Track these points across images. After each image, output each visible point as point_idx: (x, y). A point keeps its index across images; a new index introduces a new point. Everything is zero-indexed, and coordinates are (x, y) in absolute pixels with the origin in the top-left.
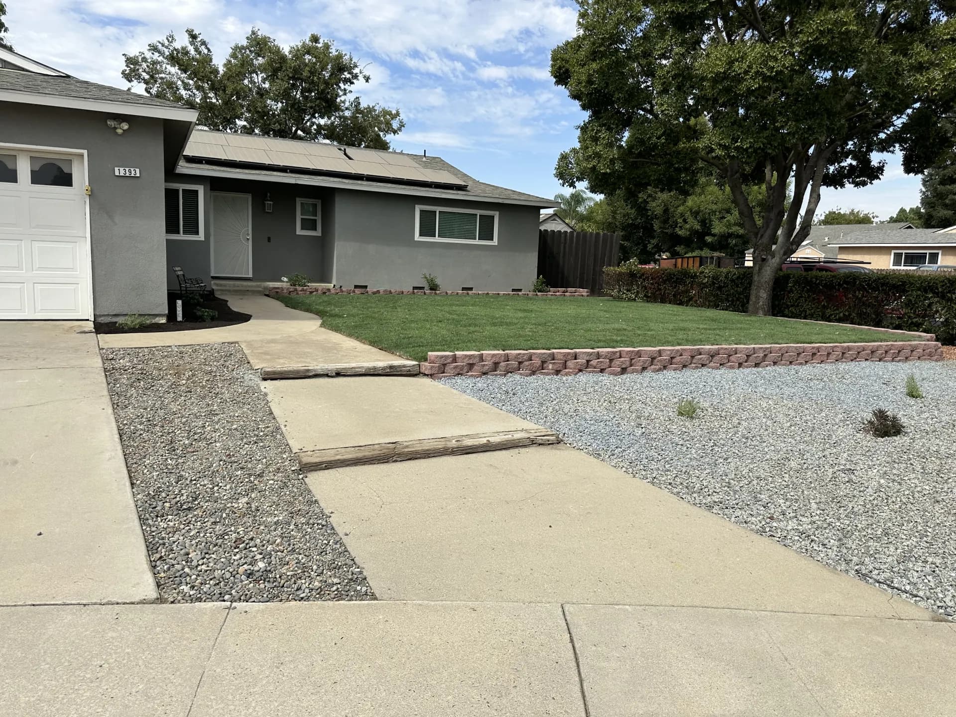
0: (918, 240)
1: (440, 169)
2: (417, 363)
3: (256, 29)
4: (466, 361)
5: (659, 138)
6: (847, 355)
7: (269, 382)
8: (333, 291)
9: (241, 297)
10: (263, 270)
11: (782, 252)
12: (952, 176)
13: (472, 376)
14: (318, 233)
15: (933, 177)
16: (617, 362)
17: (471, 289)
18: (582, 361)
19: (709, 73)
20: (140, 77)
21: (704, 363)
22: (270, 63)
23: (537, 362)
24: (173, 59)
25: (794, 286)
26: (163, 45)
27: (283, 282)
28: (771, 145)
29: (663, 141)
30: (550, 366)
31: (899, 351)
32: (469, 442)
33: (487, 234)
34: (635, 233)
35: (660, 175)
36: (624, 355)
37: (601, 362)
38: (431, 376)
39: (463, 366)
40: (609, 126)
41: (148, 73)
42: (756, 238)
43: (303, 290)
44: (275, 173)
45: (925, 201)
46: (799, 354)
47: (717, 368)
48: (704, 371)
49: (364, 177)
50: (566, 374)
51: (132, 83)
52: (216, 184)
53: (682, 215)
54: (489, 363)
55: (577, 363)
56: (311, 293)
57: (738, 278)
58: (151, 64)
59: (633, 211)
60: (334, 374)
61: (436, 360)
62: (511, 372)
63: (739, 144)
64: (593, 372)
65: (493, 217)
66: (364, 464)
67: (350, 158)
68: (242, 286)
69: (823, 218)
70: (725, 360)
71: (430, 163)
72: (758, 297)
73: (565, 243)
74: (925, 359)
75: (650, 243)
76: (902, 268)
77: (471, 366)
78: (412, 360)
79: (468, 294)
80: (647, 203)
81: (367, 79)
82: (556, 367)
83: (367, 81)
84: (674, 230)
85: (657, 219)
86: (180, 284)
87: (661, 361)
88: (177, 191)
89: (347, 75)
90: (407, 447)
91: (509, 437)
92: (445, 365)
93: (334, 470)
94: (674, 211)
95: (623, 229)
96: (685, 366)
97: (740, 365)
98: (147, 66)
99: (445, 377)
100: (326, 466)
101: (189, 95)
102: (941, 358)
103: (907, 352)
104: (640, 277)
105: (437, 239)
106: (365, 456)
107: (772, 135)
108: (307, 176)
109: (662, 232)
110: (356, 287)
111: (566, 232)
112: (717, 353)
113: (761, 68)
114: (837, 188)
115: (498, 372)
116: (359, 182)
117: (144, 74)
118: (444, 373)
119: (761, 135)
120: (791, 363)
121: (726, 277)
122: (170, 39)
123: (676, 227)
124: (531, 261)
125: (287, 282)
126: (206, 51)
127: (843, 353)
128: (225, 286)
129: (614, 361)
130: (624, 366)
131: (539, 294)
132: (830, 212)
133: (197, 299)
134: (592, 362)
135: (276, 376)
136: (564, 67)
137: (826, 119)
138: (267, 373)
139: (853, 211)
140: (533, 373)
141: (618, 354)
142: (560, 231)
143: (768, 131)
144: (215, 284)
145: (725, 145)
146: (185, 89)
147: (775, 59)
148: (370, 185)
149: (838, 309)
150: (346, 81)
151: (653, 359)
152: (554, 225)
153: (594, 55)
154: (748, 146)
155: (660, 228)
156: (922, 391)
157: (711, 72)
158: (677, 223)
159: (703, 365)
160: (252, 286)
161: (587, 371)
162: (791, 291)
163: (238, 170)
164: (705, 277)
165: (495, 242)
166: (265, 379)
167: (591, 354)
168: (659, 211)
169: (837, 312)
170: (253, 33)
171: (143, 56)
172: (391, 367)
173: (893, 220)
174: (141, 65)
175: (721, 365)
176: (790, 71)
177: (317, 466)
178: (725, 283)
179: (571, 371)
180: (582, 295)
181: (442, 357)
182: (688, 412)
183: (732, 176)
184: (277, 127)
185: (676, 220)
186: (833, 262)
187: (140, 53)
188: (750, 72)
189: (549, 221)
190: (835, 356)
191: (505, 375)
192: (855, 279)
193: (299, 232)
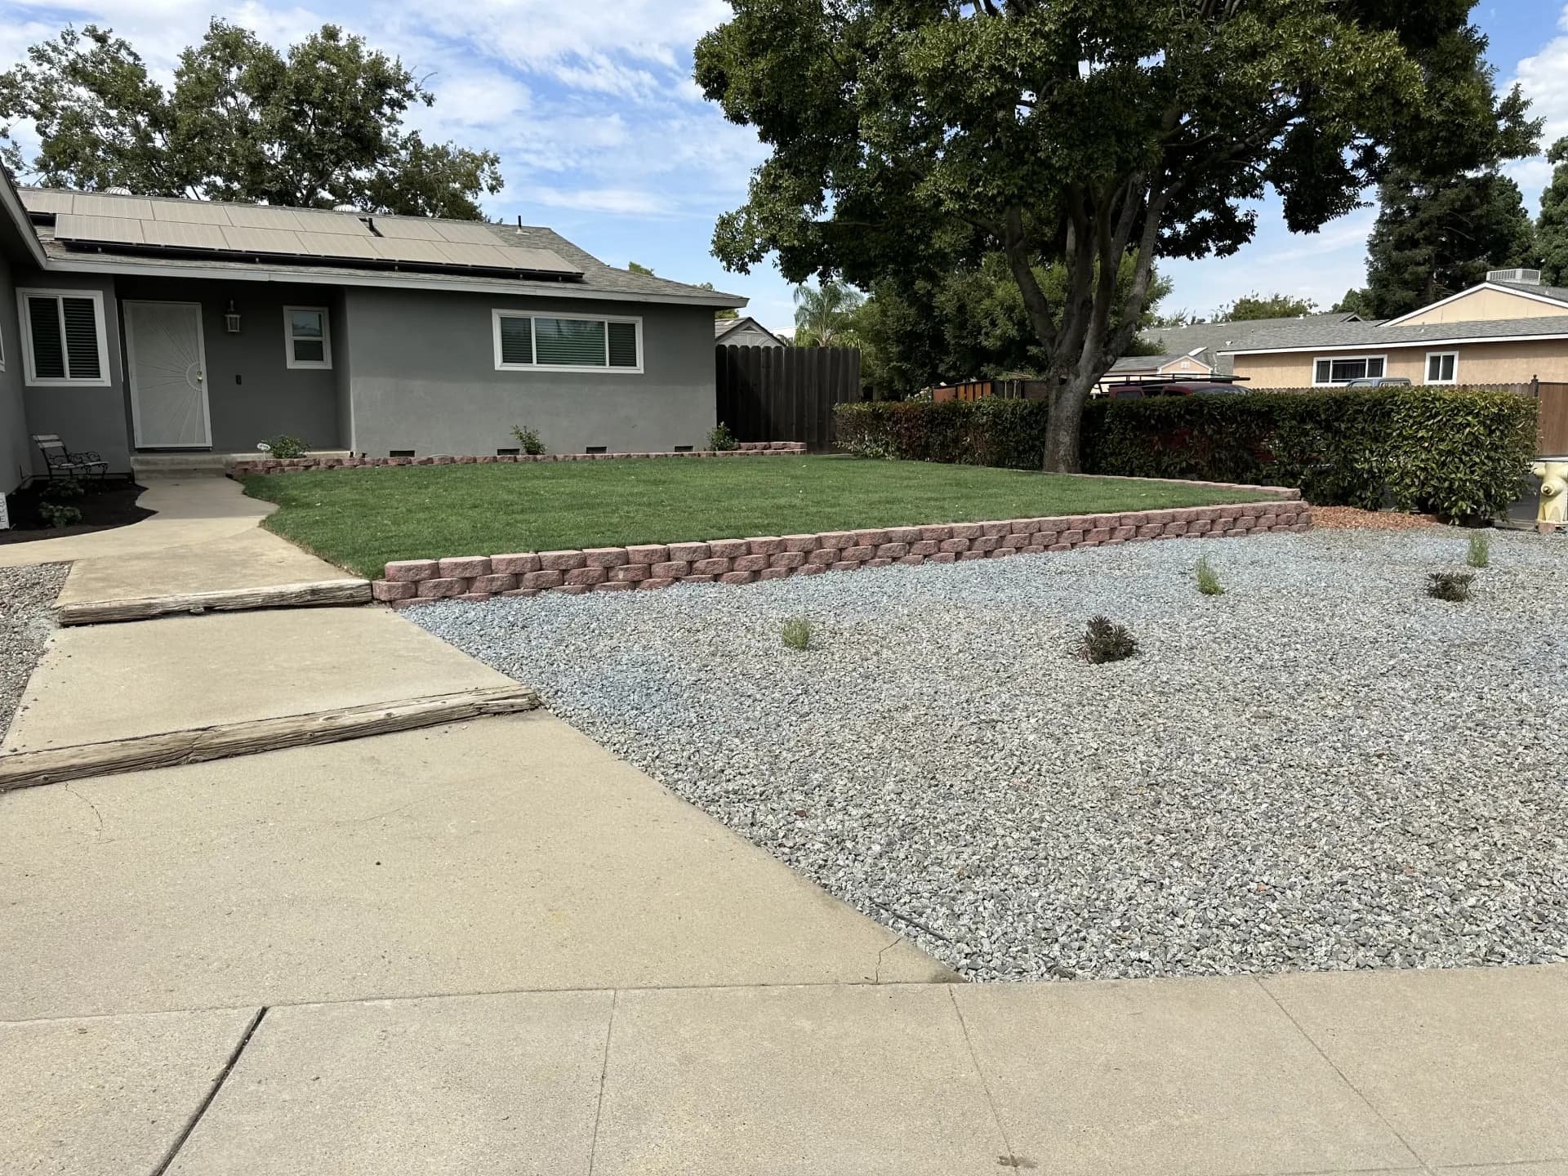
0: (1352, 339)
1: (545, 248)
2: (366, 581)
3: (218, 20)
4: (458, 573)
5: (872, 185)
6: (1144, 530)
7: (73, 629)
8: (346, 464)
9: (176, 482)
10: (228, 433)
11: (1090, 368)
12: (1413, 235)
13: (470, 599)
14: (326, 364)
15: (1385, 239)
16: (742, 562)
17: (603, 449)
18: (679, 562)
19: (921, 71)
20: (23, 107)
21: (895, 555)
22: (256, 74)
23: (595, 568)
24: (75, 72)
25: (1112, 422)
26: (55, 49)
27: (260, 451)
28: (1033, 189)
29: (880, 189)
30: (621, 575)
31: (1235, 520)
32: (349, 720)
33: (623, 355)
34: (918, 347)
35: (884, 247)
36: (755, 549)
37: (715, 563)
38: (391, 603)
39: (451, 582)
40: (796, 167)
41: (36, 101)
42: (1052, 346)
43: (291, 464)
44: (232, 265)
45: (1373, 278)
46: (1060, 533)
47: (919, 563)
48: (893, 569)
49: (395, 265)
50: (651, 587)
51: (10, 120)
52: (125, 289)
53: (987, 314)
54: (502, 575)
55: (670, 566)
56: (307, 467)
57: (1031, 413)
58: (41, 84)
59: (913, 311)
60: (202, 609)
61: (400, 574)
62: (546, 589)
63: (980, 189)
64: (699, 580)
65: (633, 326)
66: (128, 771)
67: (379, 235)
68: (187, 462)
69: (1231, 310)
70: (933, 549)
71: (529, 238)
72: (1057, 444)
73: (768, 367)
74: (1280, 530)
75: (942, 361)
76: (1330, 385)
77: (468, 583)
78: (361, 577)
79: (593, 458)
80: (934, 296)
81: (429, 101)
82: (630, 576)
83: (429, 103)
84: (976, 339)
85: (948, 321)
86: (49, 464)
87: (820, 556)
88: (54, 302)
89: (392, 93)
90: (223, 734)
91: (438, 704)
92: (416, 583)
93: (62, 785)
94: (975, 308)
95: (899, 341)
96: (863, 562)
97: (958, 556)
98: (35, 88)
99: (415, 603)
100: (46, 779)
101: (113, 135)
102: (1309, 525)
103: (1249, 519)
104: (889, 419)
105: (535, 367)
106: (129, 756)
107: (1034, 173)
108: (291, 268)
109: (958, 344)
110: (393, 454)
111: (768, 348)
112: (920, 536)
113: (997, 59)
114: (1192, 259)
115: (522, 590)
116: (386, 274)
117: (30, 102)
118: (416, 596)
119: (1015, 173)
120: (1046, 547)
121: (1012, 413)
122: (69, 39)
123: (980, 334)
124: (705, 397)
125: (268, 452)
126: (131, 59)
127: (1138, 527)
128: (156, 464)
129: (739, 560)
130: (755, 568)
131: (718, 452)
132: (1241, 301)
133: (72, 489)
134: (696, 565)
135: (88, 619)
136: (716, 67)
137: (1114, 143)
138: (70, 614)
139: (1277, 297)
140: (590, 588)
141: (744, 548)
142: (758, 347)
143: (1026, 167)
144: (137, 461)
145: (959, 192)
146: (105, 126)
147: (1017, 43)
148: (406, 279)
149: (1177, 457)
150: (394, 104)
151: (807, 553)
152: (748, 337)
153: (754, 49)
154: (995, 192)
155: (955, 337)
156: (1221, 583)
157: (922, 69)
158: (981, 328)
159: (894, 559)
160: (204, 462)
161: (687, 580)
162: (1110, 430)
163: (163, 262)
164: (984, 414)
165: (639, 368)
166: (65, 625)
167: (695, 551)
168: (950, 309)
169: (1177, 460)
170: (214, 27)
171: (24, 70)
172: (314, 592)
173: (1337, 309)
174: (24, 88)
175: (925, 556)
176: (1045, 64)
177: (27, 778)
178: (1012, 423)
179: (659, 580)
180: (793, 453)
181: (409, 569)
182: (800, 639)
183: (1012, 244)
184: (275, 187)
185: (979, 322)
186: (1190, 380)
187: (17, 65)
188: (982, 67)
189: (739, 330)
190: (1123, 532)
191: (534, 595)
192: (1201, 406)
193: (292, 364)
